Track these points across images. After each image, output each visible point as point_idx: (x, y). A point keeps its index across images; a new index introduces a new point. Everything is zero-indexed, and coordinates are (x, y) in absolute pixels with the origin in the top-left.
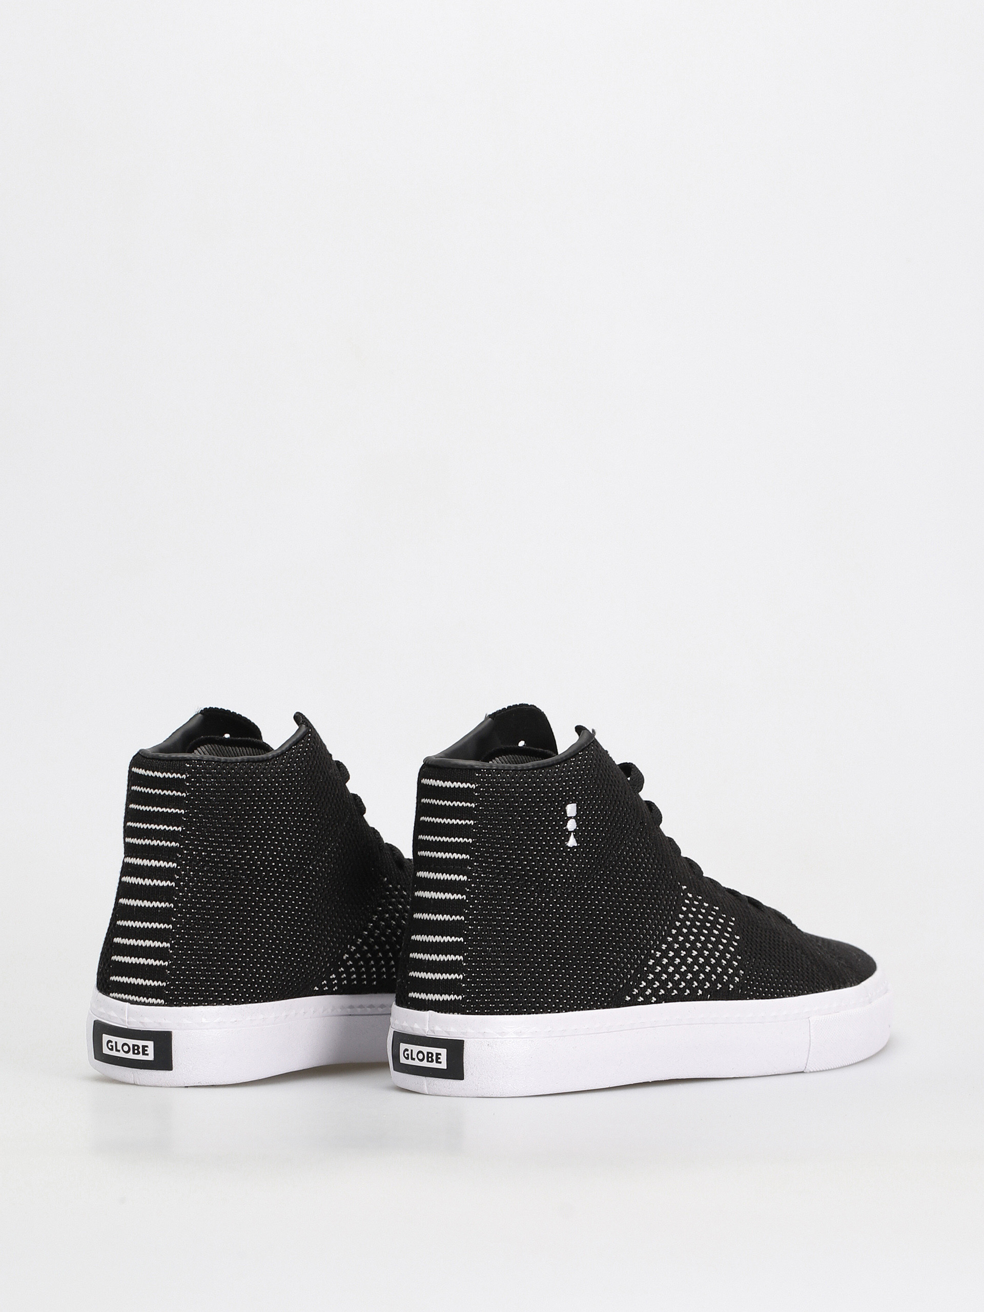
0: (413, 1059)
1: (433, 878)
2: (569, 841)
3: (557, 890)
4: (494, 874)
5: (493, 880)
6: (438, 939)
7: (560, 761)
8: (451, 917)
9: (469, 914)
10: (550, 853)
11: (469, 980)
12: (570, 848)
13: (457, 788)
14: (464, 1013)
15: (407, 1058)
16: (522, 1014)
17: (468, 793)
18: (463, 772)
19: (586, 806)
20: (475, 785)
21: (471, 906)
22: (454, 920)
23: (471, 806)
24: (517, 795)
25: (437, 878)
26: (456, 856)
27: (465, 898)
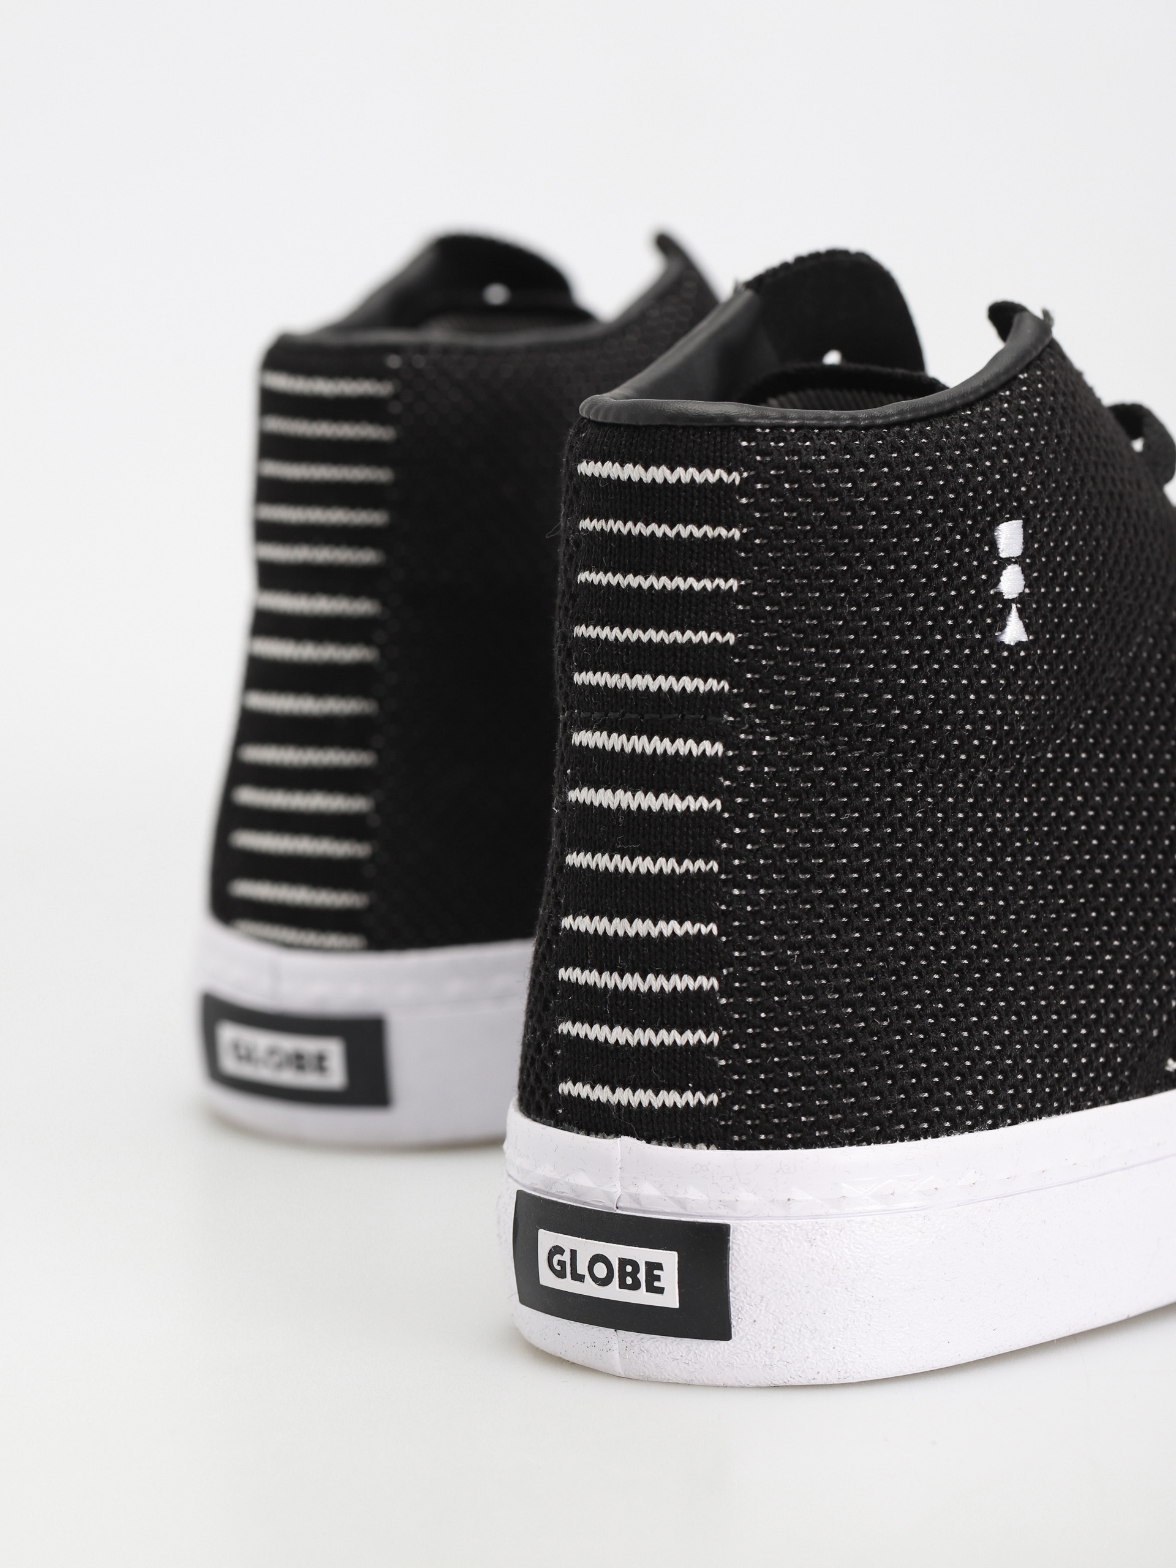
0: (580, 1278)
1: (622, 749)
2: (1008, 630)
3: (977, 771)
4: (800, 734)
5: (798, 752)
6: (642, 927)
7: (972, 397)
8: (680, 863)
9: (730, 854)
10: (956, 666)
11: (737, 1046)
12: (1008, 648)
13: (686, 484)
14: (725, 1144)
15: (561, 1274)
16: (893, 1141)
17: (719, 498)
18: (701, 437)
19: (1049, 526)
20: (741, 475)
21: (737, 831)
22: (687, 871)
23: (730, 535)
24: (862, 499)
25: (633, 749)
26: (689, 684)
27: (719, 808)
